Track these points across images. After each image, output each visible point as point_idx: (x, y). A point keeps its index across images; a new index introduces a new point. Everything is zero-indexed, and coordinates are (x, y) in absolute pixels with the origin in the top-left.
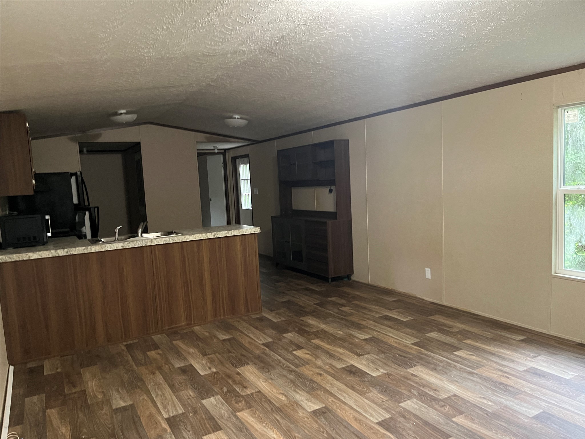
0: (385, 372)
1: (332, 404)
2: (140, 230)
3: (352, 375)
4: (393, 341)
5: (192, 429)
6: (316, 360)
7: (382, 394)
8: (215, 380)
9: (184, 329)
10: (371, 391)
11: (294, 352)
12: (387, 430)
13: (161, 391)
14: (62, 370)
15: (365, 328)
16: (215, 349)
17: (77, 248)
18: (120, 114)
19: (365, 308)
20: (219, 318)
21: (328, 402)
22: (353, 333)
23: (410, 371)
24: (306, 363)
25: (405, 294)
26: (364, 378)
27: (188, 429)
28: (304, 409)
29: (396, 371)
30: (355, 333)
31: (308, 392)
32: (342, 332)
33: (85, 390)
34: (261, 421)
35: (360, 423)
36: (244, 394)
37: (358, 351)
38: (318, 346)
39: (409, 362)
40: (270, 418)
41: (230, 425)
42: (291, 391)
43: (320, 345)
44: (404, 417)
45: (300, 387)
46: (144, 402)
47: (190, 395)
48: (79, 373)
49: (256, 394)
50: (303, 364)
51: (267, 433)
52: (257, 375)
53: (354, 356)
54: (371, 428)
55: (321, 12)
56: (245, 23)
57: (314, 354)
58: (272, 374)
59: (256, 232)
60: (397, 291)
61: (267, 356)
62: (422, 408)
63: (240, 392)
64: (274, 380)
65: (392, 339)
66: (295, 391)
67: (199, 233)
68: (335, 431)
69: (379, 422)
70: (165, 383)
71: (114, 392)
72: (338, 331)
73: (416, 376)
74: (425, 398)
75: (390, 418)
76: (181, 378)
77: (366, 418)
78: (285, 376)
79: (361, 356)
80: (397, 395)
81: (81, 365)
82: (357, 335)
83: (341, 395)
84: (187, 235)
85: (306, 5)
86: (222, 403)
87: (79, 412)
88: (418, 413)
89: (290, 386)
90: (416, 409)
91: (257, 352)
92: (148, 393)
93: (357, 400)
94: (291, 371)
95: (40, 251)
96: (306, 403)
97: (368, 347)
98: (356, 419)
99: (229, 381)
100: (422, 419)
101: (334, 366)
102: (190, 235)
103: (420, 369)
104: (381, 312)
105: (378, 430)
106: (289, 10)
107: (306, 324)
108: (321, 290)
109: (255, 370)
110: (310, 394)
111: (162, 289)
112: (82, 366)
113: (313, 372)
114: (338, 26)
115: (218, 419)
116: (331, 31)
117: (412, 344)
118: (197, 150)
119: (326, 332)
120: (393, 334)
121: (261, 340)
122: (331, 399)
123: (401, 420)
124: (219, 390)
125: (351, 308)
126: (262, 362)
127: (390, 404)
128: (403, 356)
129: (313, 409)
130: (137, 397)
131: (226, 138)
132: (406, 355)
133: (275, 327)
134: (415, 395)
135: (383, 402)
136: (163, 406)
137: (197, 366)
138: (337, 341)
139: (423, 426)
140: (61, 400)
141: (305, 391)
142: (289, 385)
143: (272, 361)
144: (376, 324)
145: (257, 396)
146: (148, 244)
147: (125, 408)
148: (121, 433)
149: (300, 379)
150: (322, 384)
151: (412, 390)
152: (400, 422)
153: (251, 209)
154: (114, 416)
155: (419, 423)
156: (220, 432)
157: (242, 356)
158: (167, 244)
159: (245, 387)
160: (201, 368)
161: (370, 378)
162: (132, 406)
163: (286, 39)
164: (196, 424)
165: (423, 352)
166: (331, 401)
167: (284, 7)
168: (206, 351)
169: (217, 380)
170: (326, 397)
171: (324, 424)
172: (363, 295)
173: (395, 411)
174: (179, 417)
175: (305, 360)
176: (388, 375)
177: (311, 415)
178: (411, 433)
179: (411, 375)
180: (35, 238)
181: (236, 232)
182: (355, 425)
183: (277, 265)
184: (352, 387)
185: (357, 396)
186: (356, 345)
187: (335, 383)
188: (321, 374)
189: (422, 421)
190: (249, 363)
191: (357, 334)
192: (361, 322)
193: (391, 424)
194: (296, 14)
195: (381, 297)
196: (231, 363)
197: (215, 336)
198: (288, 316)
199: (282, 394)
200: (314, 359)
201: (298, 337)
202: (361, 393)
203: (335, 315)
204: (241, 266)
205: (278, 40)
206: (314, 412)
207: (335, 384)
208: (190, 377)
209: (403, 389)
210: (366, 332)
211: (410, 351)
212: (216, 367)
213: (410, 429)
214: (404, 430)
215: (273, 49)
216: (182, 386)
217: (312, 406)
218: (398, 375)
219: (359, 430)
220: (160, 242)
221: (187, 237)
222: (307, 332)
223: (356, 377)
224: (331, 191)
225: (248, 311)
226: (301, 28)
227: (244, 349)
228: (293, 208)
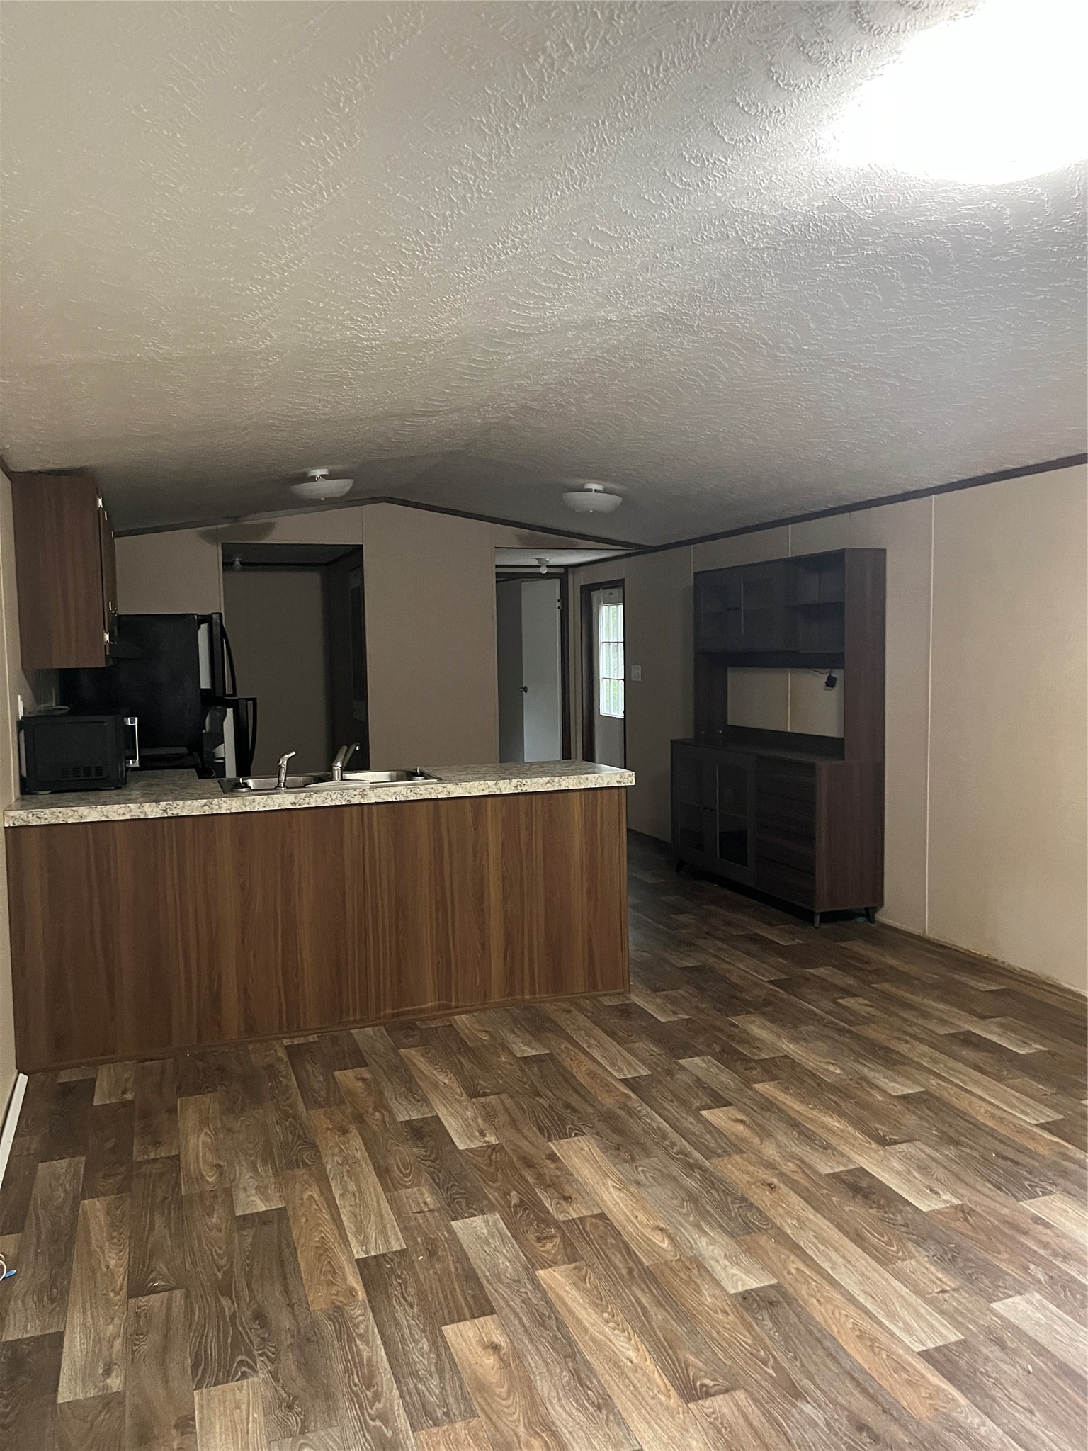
0: (956, 1202)
1: (796, 1280)
2: (339, 764)
3: (859, 1199)
4: (983, 1111)
5: (420, 1299)
6: (762, 1143)
7: (944, 1270)
8: (492, 1170)
9: (431, 1019)
10: (912, 1257)
11: (704, 1113)
12: (950, 1378)
13: (357, 1180)
14: (135, 1096)
15: (904, 1064)
16: (501, 1082)
17: (189, 802)
18: (313, 479)
19: (908, 1006)
20: (518, 997)
21: (785, 1273)
22: (871, 1075)
23: (1032, 1206)
24: (736, 1147)
25: (1026, 974)
26: (894, 1214)
27: (409, 1299)
28: (717, 1283)
29: (988, 1202)
30: (877, 1075)
31: (731, 1235)
32: (842, 1069)
33: (177, 1157)
34: (599, 1302)
35: (871, 1347)
36: (561, 1217)
37: (882, 1129)
38: (771, 1102)
39: (1029, 1180)
40: (622, 1299)
41: (516, 1302)
42: (687, 1225)
43: (776, 1098)
44: (1001, 1344)
45: (711, 1216)
46: (311, 1205)
47: (425, 1203)
48: (173, 1110)
49: (594, 1220)
50: (725, 1151)
51: (610, 1340)
52: (600, 1167)
53: (870, 1144)
54: (900, 1367)
55: (815, 212)
56: (611, 248)
57: (758, 1125)
58: (640, 1169)
59: (622, 785)
60: (1003, 963)
61: (631, 1117)
62: (1055, 1323)
63: (551, 1211)
64: (643, 1186)
65: (983, 1104)
66: (697, 1226)
67: (479, 780)
68: (798, 1364)
69: (927, 1351)
70: (369, 1161)
71: (245, 1169)
72: (829, 1063)
73: (1047, 1225)
74: (1068, 1294)
75: (960, 1342)
76: (407, 1152)
77: (893, 1335)
78: (674, 1179)
79: (889, 1145)
80: (987, 1278)
81: (179, 1088)
82: (882, 1082)
83: (822, 1253)
84: (451, 782)
85: (775, 196)
86: (502, 1235)
87: (157, 1216)
88: (1043, 1339)
89: (685, 1211)
90: (1038, 1324)
91: (608, 1101)
92: (323, 1181)
93: (868, 1278)
94: (691, 1167)
95: (105, 804)
96: (725, 1268)
97: (910, 1120)
98: (861, 1337)
99: (526, 1175)
100: (1053, 1355)
101: (811, 1167)
102: (457, 782)
103: (1058, 1204)
104: (955, 1021)
105: (923, 1377)
106: (727, 211)
107: (744, 1035)
108: (793, 943)
109: (597, 1153)
110: (737, 1242)
111: (383, 913)
112: (182, 1091)
113: (752, 1175)
114: (865, 249)
115: (488, 1281)
116: (843, 262)
117: (1041, 1126)
118: (497, 566)
119: (794, 1064)
120: (986, 1089)
121: (620, 1070)
122: (795, 1265)
123: (992, 1351)
124: (499, 1199)
125: (870, 1003)
126: (616, 1130)
127: (965, 1300)
128: (1012, 1160)
129: (743, 1286)
130: (298, 1192)
131: (568, 538)
132: (1020, 1158)
133: (660, 1034)
134: (1039, 1281)
135: (944, 1291)
136: (355, 1225)
137: (451, 1124)
138: (826, 1093)
139: (1056, 1379)
140: (119, 1177)
141: (725, 1231)
142: (684, 1207)
143: (644, 1130)
144: (938, 1055)
145: (596, 1227)
146: (355, 801)
147: (261, 1219)
148: (245, 1287)
149: (713, 1191)
150: (771, 1213)
151: (1032, 1267)
152: (987, 1359)
153: (621, 716)
154: (236, 1236)
155: (1043, 1366)
156: (488, 1318)
157: (567, 1108)
158: (401, 801)
159: (567, 1199)
160: (460, 1131)
161: (910, 1216)
162: (281, 1212)
163: (719, 287)
164: (431, 1288)
165: (1071, 1154)
166: (793, 1271)
167: (712, 202)
168: (478, 1084)
169: (497, 1169)
170: (783, 1256)
171: (771, 1338)
172: (906, 968)
173: (976, 1323)
174: (392, 1260)
175: (732, 1139)
176: (963, 1212)
177: (735, 1306)
178: (1016, 1393)
179: (1032, 1219)
180: (99, 770)
181: (571, 781)
182: (857, 1353)
183: (680, 866)
184: (858, 1235)
185: (869, 1264)
186: (878, 1113)
187: (811, 1217)
188: (771, 1187)
189: (1052, 1362)
190: (584, 1130)
191: (882, 1079)
192: (894, 1044)
193: (962, 1363)
194: (748, 220)
195: (957, 977)
196: (538, 1124)
197: (505, 1047)
198: (697, 1008)
199: (662, 1230)
200: (757, 1140)
201: (718, 1071)
202: (884, 1259)
203: (823, 1019)
204: (582, 869)
205: (699, 291)
206: (746, 1297)
207: (810, 1220)
208: (432, 1153)
209: (1004, 1260)
210: (909, 1077)
211: (1032, 1145)
212: (497, 1130)
213: (1015, 1383)
214: (997, 1383)
215: (685, 314)
216: (407, 1176)
217: (741, 1279)
218: (993, 1216)
219: (866, 1367)
220: (383, 796)
221: (451, 787)
222: (745, 1060)
223: (872, 1208)
224: (831, 683)
225: (595, 988)
226: (762, 258)
227: (573, 1088)
228: (730, 722)
